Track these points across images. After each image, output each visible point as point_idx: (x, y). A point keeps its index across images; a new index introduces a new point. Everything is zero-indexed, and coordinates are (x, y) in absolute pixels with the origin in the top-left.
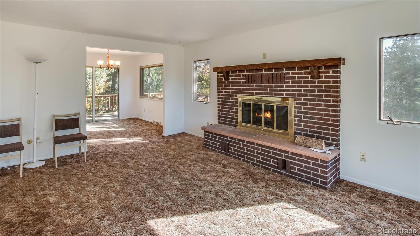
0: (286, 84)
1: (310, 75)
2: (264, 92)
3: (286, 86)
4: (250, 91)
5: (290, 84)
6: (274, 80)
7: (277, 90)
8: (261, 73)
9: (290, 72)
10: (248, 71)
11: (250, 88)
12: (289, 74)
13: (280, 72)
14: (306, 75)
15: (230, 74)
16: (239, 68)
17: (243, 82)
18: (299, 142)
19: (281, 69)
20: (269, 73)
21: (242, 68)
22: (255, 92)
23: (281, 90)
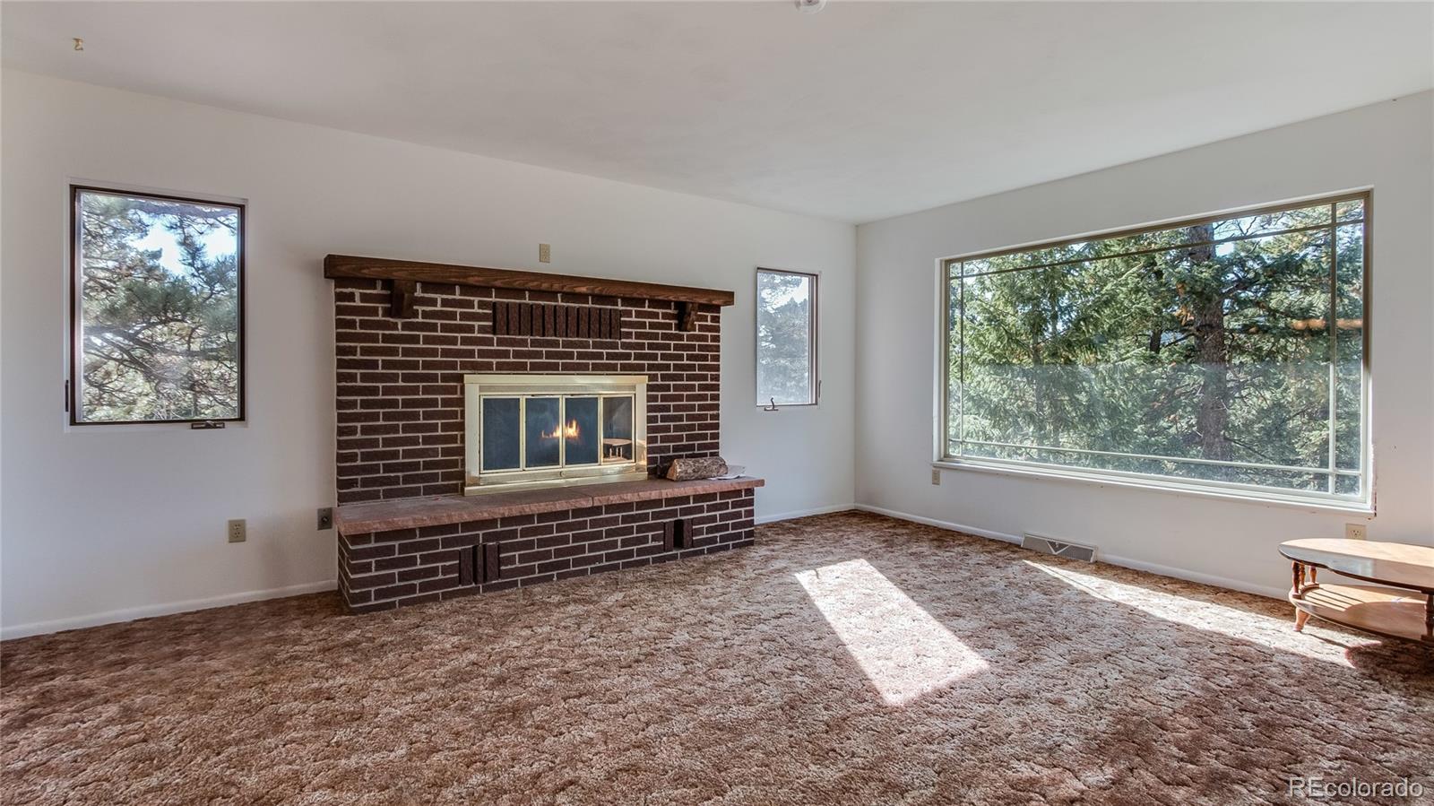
0: (623, 340)
1: (676, 322)
2: (561, 361)
3: (625, 346)
4: (512, 360)
5: (633, 340)
6: (595, 326)
7: (600, 356)
8: (553, 303)
9: (634, 309)
10: (501, 291)
11: (511, 349)
12: (629, 314)
13: (609, 307)
14: (667, 321)
15: (419, 293)
16: (480, 279)
17: (482, 329)
18: (686, 473)
19: (611, 299)
20: (577, 305)
21: (496, 280)
22: (529, 361)
23: (610, 356)
